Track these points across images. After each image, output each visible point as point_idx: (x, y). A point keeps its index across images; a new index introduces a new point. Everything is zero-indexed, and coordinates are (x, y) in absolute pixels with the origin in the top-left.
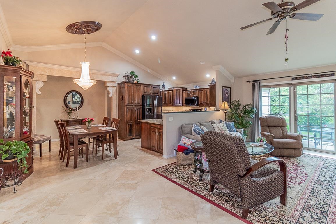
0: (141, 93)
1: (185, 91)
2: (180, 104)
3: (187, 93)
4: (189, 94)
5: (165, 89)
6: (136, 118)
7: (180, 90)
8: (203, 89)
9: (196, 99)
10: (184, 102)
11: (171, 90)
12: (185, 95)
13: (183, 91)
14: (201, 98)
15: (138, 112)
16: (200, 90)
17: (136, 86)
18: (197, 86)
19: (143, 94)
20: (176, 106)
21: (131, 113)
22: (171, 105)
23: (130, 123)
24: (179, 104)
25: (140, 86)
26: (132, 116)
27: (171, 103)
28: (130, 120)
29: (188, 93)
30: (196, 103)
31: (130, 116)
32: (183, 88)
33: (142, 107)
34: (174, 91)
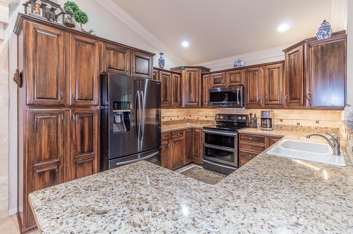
0: (97, 68)
1: (207, 75)
2: (196, 104)
3: (212, 79)
4: (217, 81)
5: (165, 68)
6: (75, 146)
7: (197, 73)
8: (259, 66)
9: (239, 91)
10: (207, 98)
11: (177, 72)
12: (208, 82)
13: (202, 75)
14: (254, 88)
15: (86, 125)
16: (250, 70)
17: (76, 40)
18: (239, 61)
19: (104, 69)
20: (187, 107)
21: (53, 131)
22: (177, 104)
23: (47, 166)
24: (195, 102)
25: (93, 44)
26: (60, 140)
27: (176, 101)
28: (47, 157)
29: (215, 79)
30: (240, 100)
31: (49, 142)
32: (202, 68)
33: (102, 110)
34: (183, 75)
